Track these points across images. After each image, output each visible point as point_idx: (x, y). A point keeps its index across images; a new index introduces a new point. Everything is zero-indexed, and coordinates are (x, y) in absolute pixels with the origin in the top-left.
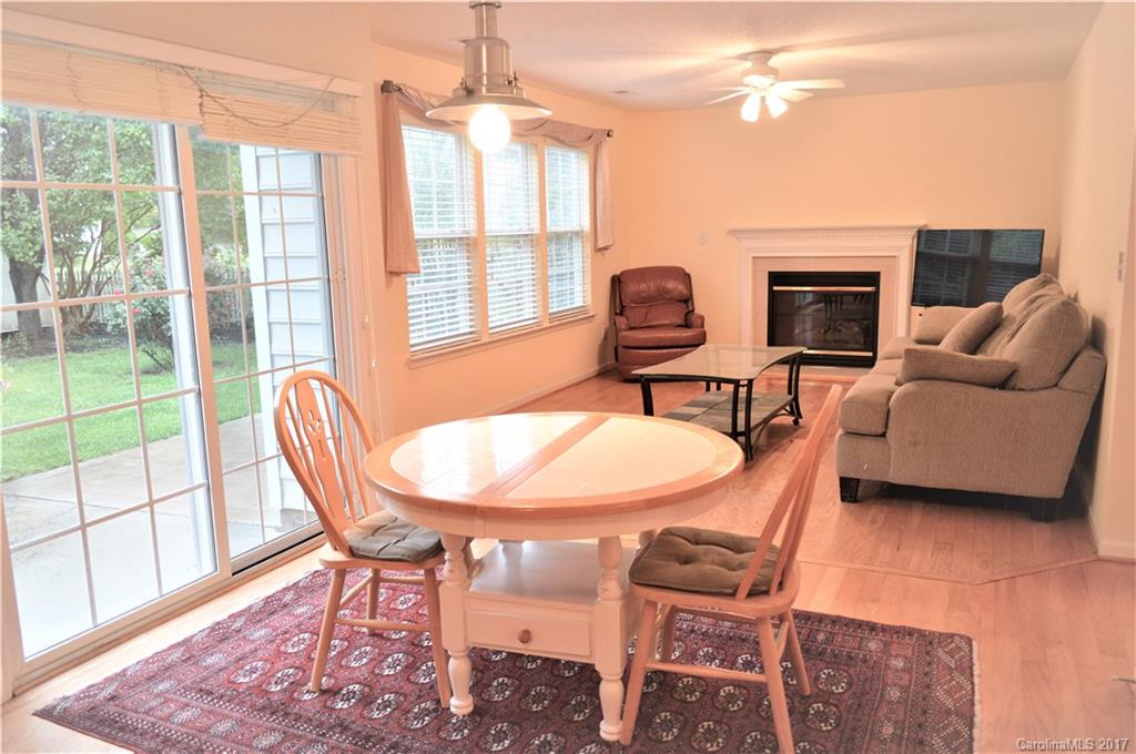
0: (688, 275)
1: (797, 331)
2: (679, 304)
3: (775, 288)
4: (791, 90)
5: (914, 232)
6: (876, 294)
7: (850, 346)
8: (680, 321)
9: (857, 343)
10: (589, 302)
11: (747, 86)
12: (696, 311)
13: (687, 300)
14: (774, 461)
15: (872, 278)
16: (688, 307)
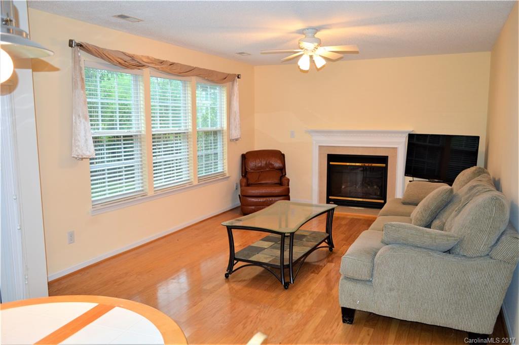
0: (283, 155)
1: (343, 187)
2: (277, 171)
3: (331, 163)
4: (326, 51)
5: (407, 135)
6: (386, 168)
7: (371, 196)
8: (276, 181)
9: (375, 195)
10: (226, 169)
11: (302, 49)
12: (286, 176)
13: (282, 170)
14: (310, 281)
15: (384, 159)
16: (282, 173)
